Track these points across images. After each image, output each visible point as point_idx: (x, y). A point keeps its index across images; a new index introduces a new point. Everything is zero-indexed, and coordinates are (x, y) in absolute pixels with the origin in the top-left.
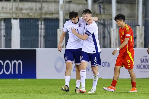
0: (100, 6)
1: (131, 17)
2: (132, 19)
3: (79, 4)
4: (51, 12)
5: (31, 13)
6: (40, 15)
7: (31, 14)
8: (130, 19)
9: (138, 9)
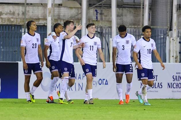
0: (96, 11)
1: (134, 24)
2: (136, 26)
3: (71, 8)
4: (37, 18)
5: (12, 18)
6: (23, 21)
7: (12, 20)
8: (133, 26)
9: (143, 15)
